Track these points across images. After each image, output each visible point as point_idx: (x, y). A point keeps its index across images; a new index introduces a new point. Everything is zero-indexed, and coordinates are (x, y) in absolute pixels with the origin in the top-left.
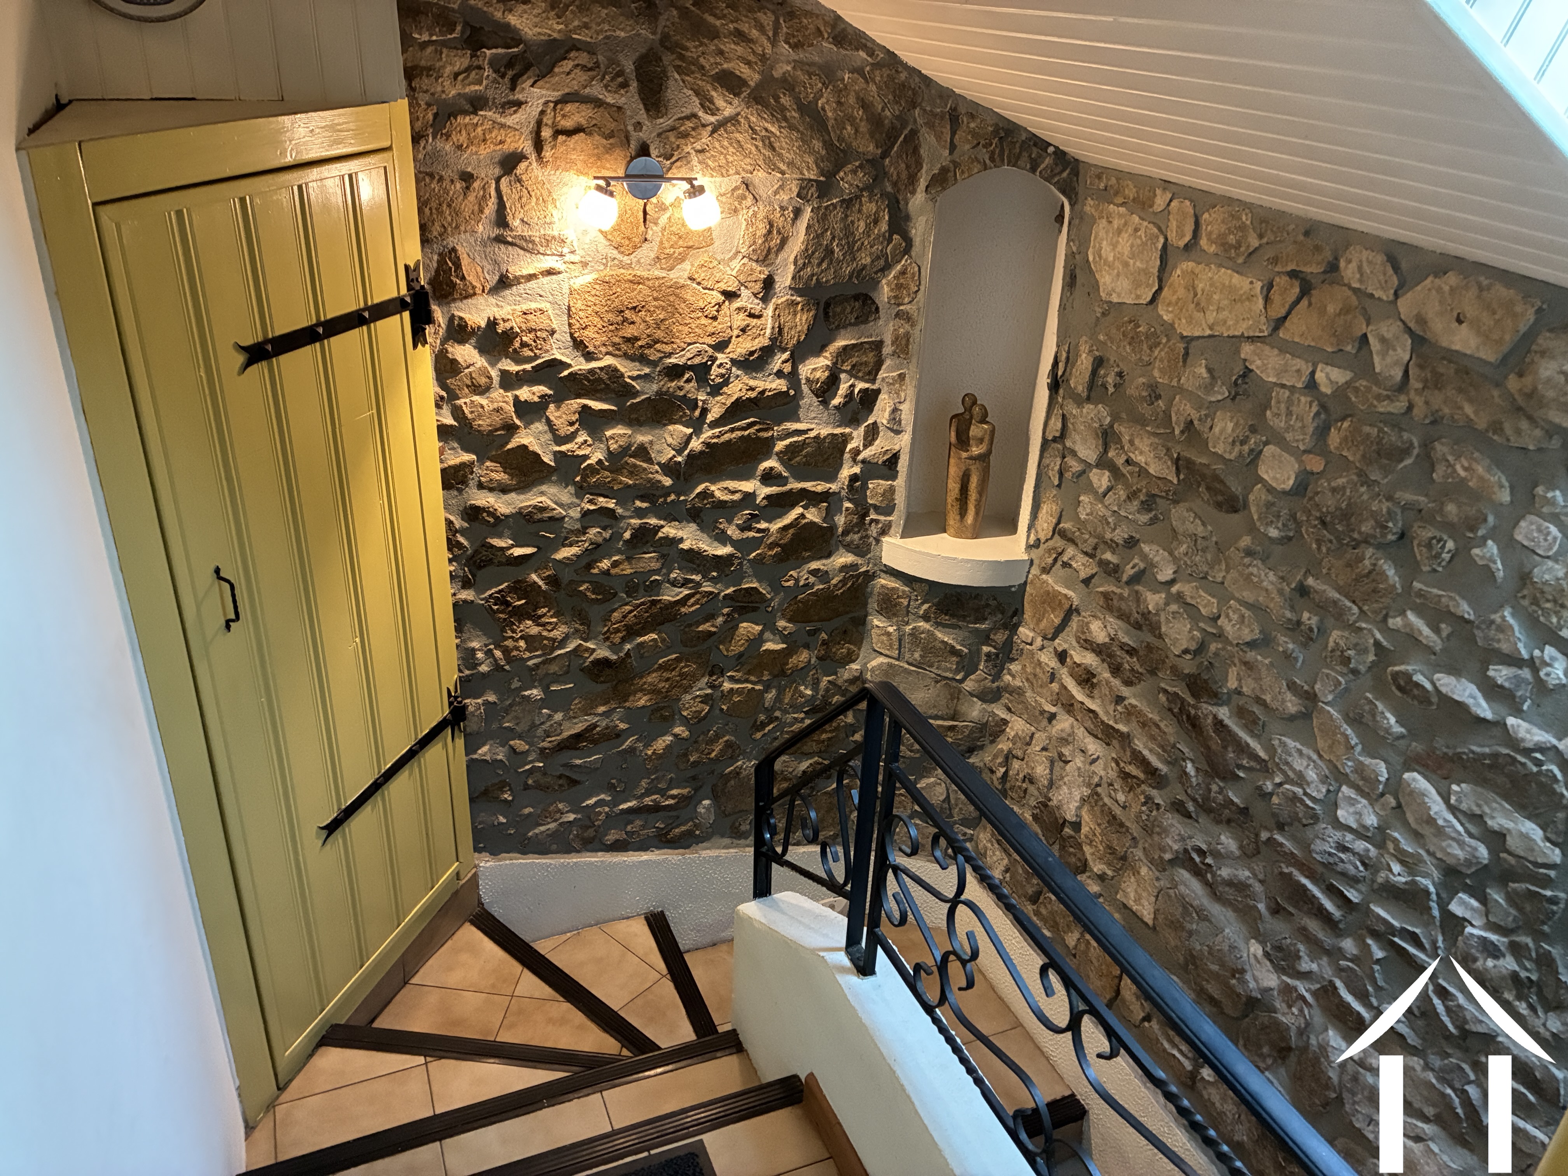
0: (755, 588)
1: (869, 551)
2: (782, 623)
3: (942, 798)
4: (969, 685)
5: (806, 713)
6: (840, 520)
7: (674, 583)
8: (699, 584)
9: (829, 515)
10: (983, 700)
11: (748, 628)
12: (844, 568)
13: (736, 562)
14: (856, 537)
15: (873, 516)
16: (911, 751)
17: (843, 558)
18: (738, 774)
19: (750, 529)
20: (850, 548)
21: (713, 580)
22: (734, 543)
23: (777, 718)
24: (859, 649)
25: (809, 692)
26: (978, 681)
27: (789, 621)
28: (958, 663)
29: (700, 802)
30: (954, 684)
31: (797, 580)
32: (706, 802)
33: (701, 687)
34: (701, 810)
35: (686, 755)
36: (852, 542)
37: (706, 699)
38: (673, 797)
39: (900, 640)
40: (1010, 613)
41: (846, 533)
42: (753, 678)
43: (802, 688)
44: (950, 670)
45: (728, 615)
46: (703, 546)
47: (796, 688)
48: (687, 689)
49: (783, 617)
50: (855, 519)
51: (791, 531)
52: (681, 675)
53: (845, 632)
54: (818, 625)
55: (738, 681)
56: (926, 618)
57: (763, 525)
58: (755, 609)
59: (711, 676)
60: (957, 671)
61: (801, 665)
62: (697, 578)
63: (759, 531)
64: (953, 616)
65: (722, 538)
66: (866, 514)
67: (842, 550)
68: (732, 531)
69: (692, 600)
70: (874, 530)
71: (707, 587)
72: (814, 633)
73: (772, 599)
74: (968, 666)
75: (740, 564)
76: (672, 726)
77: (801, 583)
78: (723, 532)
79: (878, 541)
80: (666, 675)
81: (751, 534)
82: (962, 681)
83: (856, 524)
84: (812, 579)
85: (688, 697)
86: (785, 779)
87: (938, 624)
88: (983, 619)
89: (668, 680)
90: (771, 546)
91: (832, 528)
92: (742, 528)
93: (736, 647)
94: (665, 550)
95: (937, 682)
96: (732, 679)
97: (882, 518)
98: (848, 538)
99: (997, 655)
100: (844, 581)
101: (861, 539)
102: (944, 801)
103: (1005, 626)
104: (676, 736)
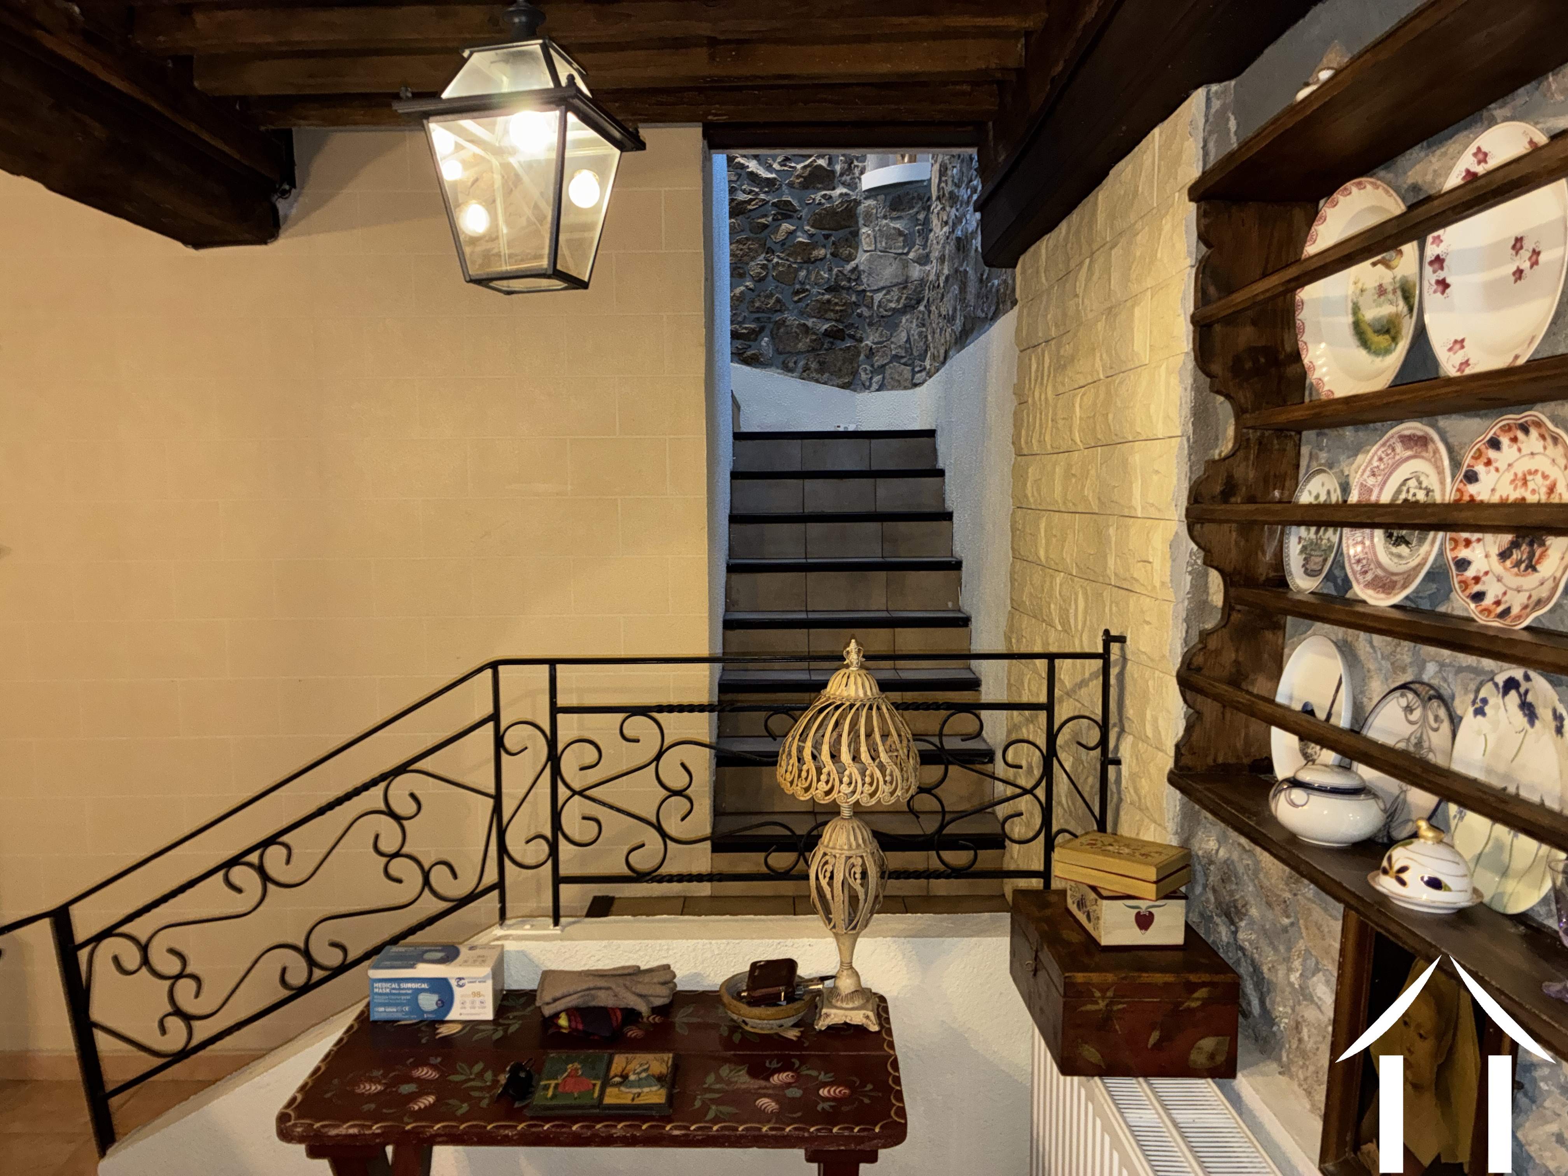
0: (789, 201)
1: (856, 188)
2: (807, 228)
3: (905, 339)
4: (911, 255)
5: (825, 290)
6: (838, 168)
7: (744, 191)
8: (757, 194)
9: (830, 163)
10: (920, 264)
11: (786, 226)
12: (841, 195)
13: (778, 183)
14: (848, 178)
15: (856, 163)
16: (886, 311)
17: (841, 190)
18: (784, 321)
19: (785, 165)
20: (844, 184)
21: (765, 192)
22: (777, 172)
23: (807, 290)
24: (857, 252)
25: (826, 276)
26: (916, 251)
27: (812, 226)
28: (904, 241)
29: (762, 339)
30: (904, 257)
31: (814, 199)
32: (766, 339)
33: (761, 259)
34: (763, 344)
35: (753, 302)
36: (846, 181)
37: (764, 267)
38: (746, 328)
39: (875, 238)
40: (925, 199)
41: (842, 175)
42: (791, 259)
43: (822, 273)
44: (899, 248)
45: (775, 215)
46: (759, 172)
47: (818, 272)
48: (753, 259)
49: (808, 224)
50: (846, 166)
51: (809, 169)
52: (749, 249)
53: (847, 240)
54: (830, 232)
55: (782, 259)
56: (885, 217)
57: (793, 165)
58: (791, 217)
59: (767, 253)
60: (904, 247)
61: (820, 257)
62: (757, 190)
63: (791, 167)
64: (898, 211)
65: (769, 168)
66: (852, 163)
67: (841, 186)
68: (776, 166)
69: (754, 203)
70: (857, 172)
71: (762, 196)
72: (827, 237)
73: (800, 211)
74: (909, 242)
75: (781, 185)
76: (745, 282)
77: (817, 202)
78: (771, 166)
79: (860, 179)
80: (741, 246)
81: (786, 168)
82: (907, 254)
83: (847, 170)
84: (823, 201)
85: (753, 263)
86: (814, 333)
87: (892, 219)
88: (913, 207)
89: (741, 250)
90: (798, 177)
91: (833, 172)
92: (782, 164)
93: (780, 236)
94: (739, 171)
95: (895, 259)
96: (778, 257)
97: (860, 164)
98: (843, 178)
99: (923, 230)
100: (842, 203)
101: (851, 179)
102: (906, 342)
103: (924, 209)
104: (747, 286)
